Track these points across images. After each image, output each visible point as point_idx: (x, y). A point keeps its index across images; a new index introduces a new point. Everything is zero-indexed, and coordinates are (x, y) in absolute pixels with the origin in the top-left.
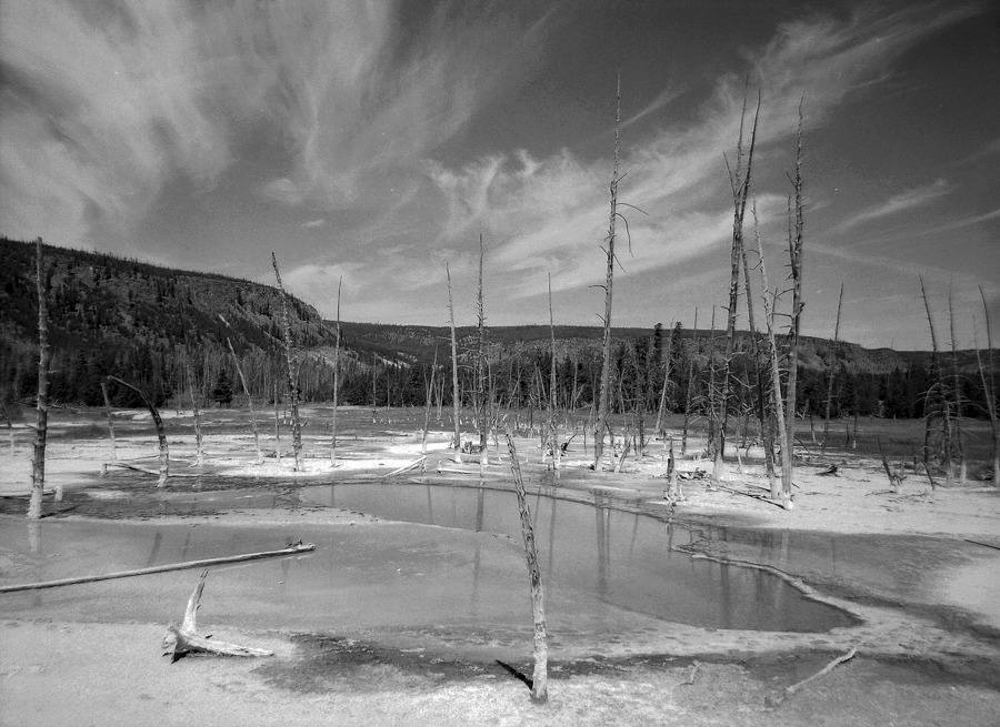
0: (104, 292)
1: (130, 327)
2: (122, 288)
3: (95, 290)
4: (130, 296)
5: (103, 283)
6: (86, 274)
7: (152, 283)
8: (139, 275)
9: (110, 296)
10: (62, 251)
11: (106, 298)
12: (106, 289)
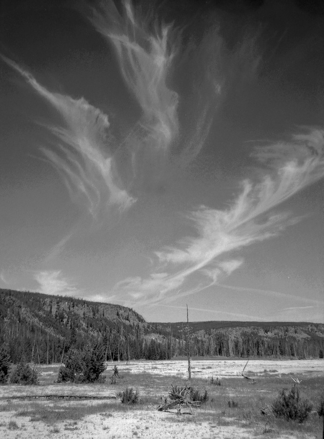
0: (73, 313)
1: (86, 328)
2: (80, 311)
3: (69, 312)
4: (84, 314)
5: (72, 309)
6: (65, 305)
7: (91, 308)
8: (86, 305)
9: (75, 315)
10: (53, 296)
11: (74, 316)
12: (73, 311)
